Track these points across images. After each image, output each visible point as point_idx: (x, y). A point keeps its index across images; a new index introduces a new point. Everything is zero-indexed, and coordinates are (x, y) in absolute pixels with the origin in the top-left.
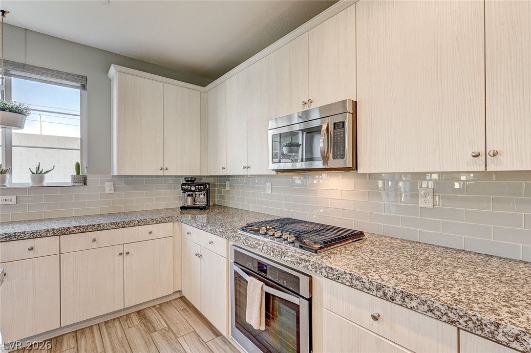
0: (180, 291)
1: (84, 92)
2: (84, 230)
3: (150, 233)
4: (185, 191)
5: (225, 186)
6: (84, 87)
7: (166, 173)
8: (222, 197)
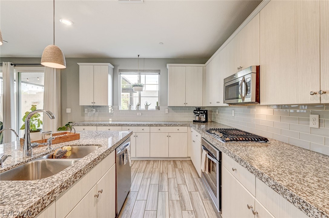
0: (190, 157)
1: (159, 75)
2: (156, 125)
3: (178, 130)
4: (195, 113)
5: (216, 112)
6: (159, 74)
7: (187, 105)
8: (215, 118)
